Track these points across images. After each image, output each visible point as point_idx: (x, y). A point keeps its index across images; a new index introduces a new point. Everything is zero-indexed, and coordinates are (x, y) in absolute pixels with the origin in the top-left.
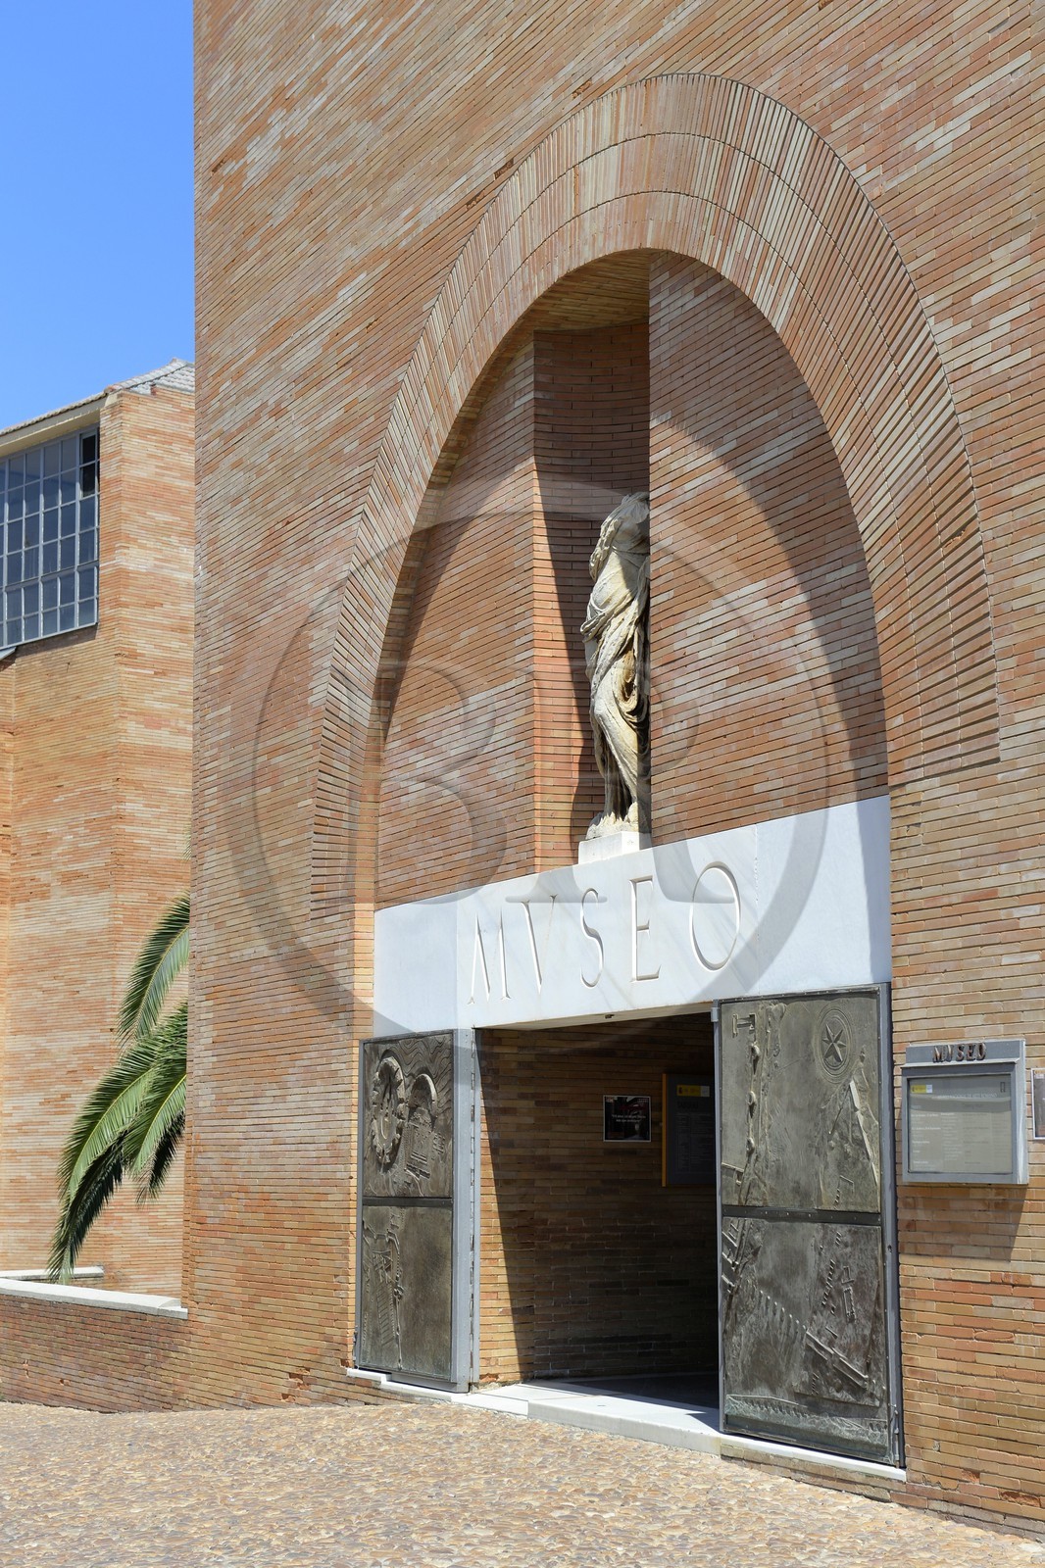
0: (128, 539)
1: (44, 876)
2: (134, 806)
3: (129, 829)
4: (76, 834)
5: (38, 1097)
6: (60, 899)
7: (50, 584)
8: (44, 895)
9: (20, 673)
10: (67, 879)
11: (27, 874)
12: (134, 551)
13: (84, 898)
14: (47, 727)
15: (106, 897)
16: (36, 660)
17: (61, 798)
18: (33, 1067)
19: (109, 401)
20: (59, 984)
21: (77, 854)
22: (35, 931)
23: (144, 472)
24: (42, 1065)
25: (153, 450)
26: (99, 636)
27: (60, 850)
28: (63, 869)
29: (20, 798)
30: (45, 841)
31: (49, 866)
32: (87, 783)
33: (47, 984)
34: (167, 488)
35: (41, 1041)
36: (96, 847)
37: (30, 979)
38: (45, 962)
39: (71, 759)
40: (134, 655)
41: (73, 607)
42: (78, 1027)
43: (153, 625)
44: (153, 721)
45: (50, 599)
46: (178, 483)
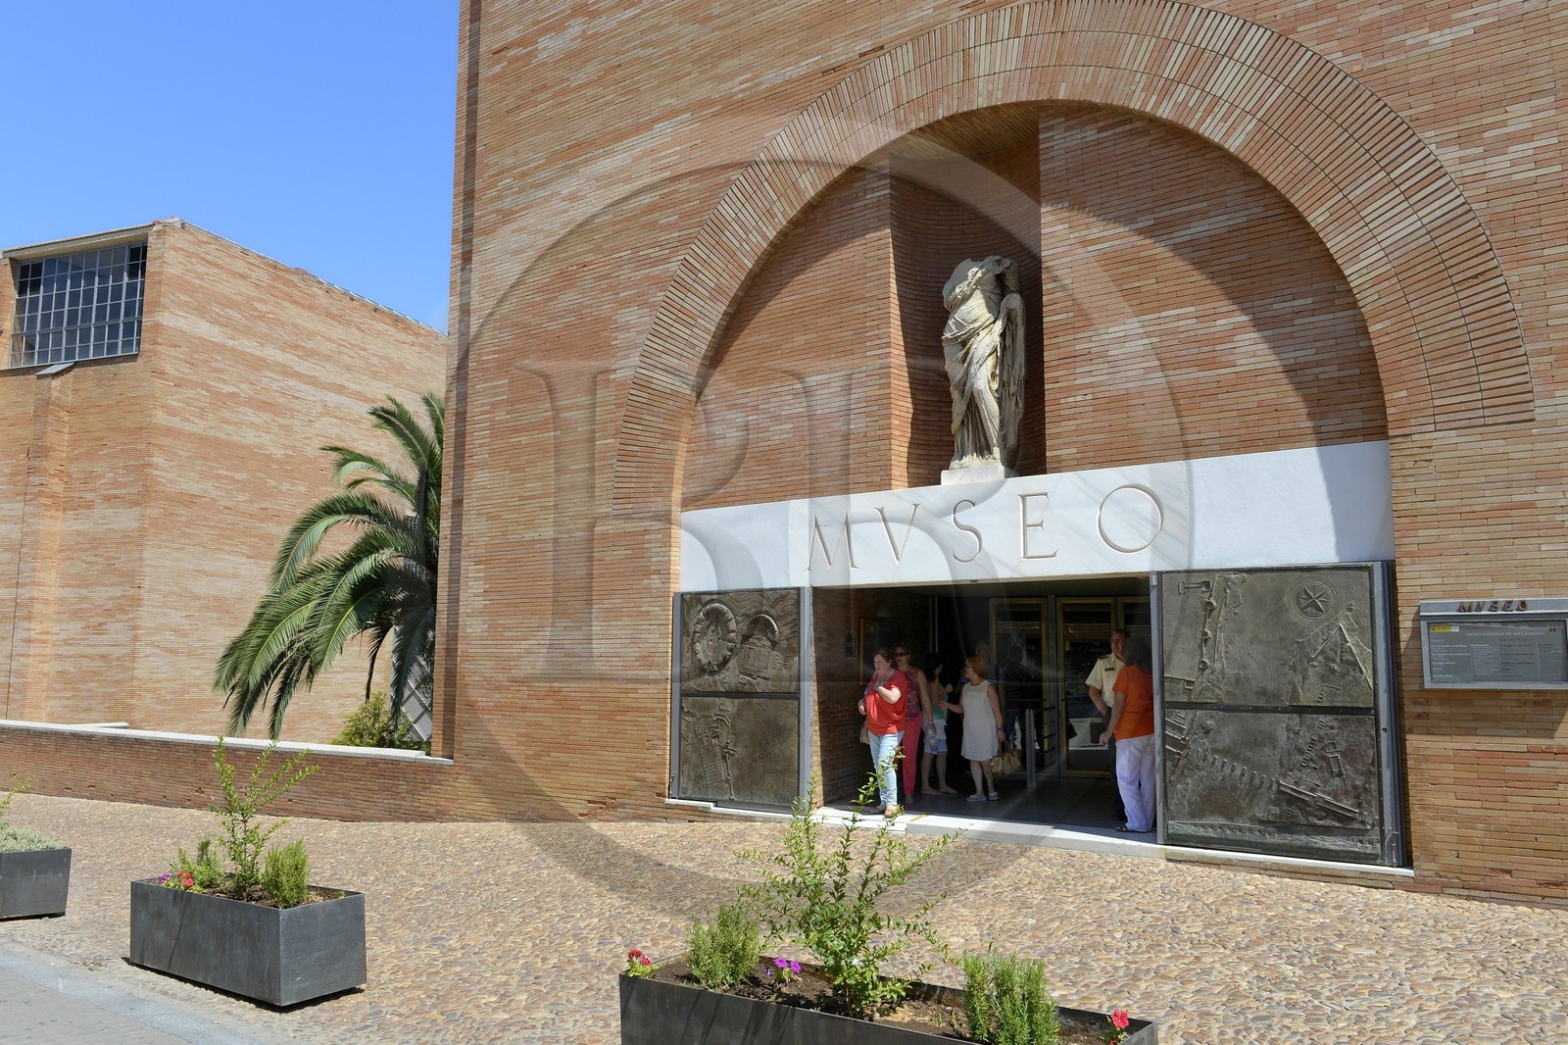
0: (164, 307)
1: (89, 496)
2: (158, 459)
3: (155, 472)
4: (116, 473)
5: (82, 624)
6: (100, 511)
7: (100, 330)
8: (89, 508)
9: (76, 377)
10: (107, 499)
11: (77, 494)
12: (167, 314)
13: (120, 510)
14: (97, 410)
15: (137, 511)
16: (90, 371)
17: (105, 452)
18: (77, 606)
19: (155, 228)
20: (100, 560)
21: (115, 484)
22: (81, 528)
23: (176, 271)
24: (84, 606)
25: (181, 260)
26: (140, 360)
27: (103, 481)
28: (105, 493)
29: (73, 450)
30: (90, 477)
31: (94, 490)
32: (125, 444)
33: (88, 559)
34: (187, 282)
35: (84, 592)
36: (131, 481)
37: (76, 555)
38: (89, 546)
39: (115, 429)
40: (163, 373)
41: (117, 344)
42: (114, 585)
43: (175, 358)
44: (172, 412)
45: (99, 337)
46: (193, 280)
